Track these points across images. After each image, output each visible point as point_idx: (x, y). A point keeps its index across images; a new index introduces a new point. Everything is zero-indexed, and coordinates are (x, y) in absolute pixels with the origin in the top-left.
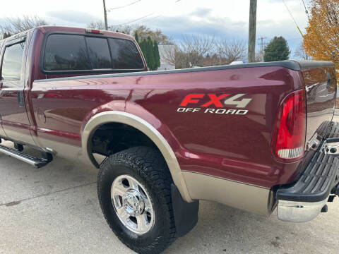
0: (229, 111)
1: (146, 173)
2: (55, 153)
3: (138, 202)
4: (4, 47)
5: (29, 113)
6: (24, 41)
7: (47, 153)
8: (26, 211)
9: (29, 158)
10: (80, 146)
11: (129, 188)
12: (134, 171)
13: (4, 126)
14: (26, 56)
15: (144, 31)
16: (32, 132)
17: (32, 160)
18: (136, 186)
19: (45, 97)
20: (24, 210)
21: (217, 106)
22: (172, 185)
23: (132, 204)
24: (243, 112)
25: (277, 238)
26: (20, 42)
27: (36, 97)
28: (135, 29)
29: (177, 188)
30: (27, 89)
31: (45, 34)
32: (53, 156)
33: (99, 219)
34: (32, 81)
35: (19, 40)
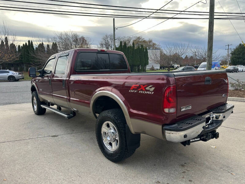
0: (147, 92)
1: (116, 119)
2: (77, 111)
3: (113, 135)
4: (58, 57)
5: (67, 91)
6: (68, 55)
7: (73, 111)
8: (61, 140)
9: (64, 114)
10: (89, 107)
11: (109, 128)
12: (111, 119)
13: (53, 97)
14: (69, 62)
15: (140, 40)
16: (68, 100)
17: (66, 115)
18: (112, 127)
19: (74, 83)
20: (60, 139)
21: (143, 90)
22: (126, 125)
23: (110, 136)
24: (152, 93)
25: (185, 163)
26: (66, 56)
27: (70, 83)
28: (134, 39)
29: (128, 126)
30: (67, 79)
31: (78, 53)
32: (76, 113)
33: (95, 146)
34: (70, 75)
35: (66, 55)
